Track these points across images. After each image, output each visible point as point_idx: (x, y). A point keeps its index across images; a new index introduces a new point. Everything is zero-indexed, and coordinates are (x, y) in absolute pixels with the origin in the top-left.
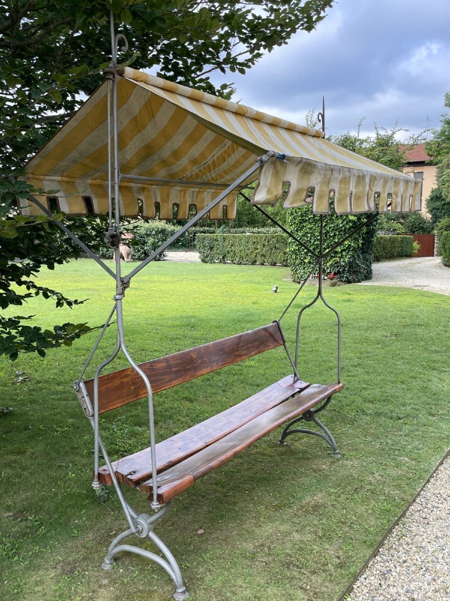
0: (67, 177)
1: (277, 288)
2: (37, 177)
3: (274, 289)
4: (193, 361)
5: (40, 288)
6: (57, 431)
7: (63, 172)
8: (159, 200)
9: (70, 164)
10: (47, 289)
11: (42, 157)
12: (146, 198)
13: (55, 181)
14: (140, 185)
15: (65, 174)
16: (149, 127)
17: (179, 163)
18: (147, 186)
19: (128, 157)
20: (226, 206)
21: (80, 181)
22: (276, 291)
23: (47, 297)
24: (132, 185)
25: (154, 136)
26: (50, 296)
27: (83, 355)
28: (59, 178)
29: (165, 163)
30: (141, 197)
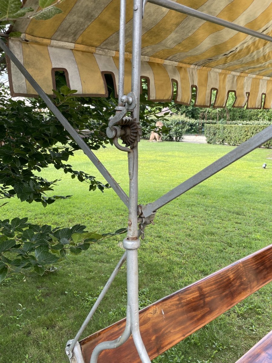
0: (82, 43)
1: (266, 165)
2: (38, 39)
3: (264, 166)
5: (76, 173)
7: (75, 34)
8: (196, 84)
9: (82, 20)
10: (81, 173)
12: (182, 79)
13: (67, 49)
14: (176, 64)
15: (80, 39)
18: (184, 65)
20: (265, 94)
21: (101, 52)
22: (265, 168)
23: (81, 180)
24: (167, 62)
26: (84, 180)
28: (72, 45)
30: (177, 78)
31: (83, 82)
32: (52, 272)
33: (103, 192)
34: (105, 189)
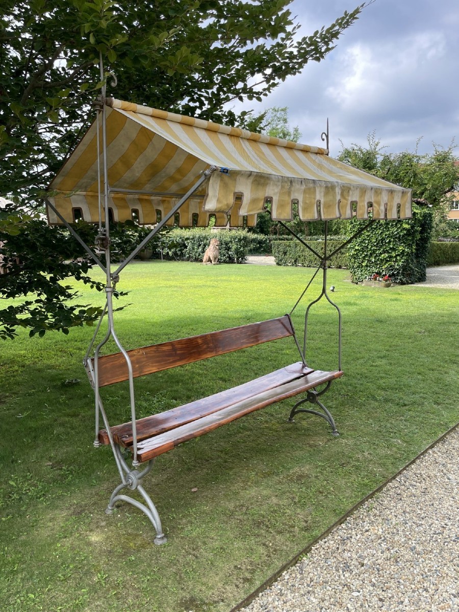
0: (91, 191)
1: (334, 288)
2: (63, 191)
3: (332, 288)
4: (199, 345)
5: (94, 283)
6: (108, 400)
7: (86, 187)
9: (90, 181)
10: (99, 284)
11: (63, 176)
12: (165, 209)
13: (81, 195)
14: (160, 198)
15: (89, 190)
16: (149, 150)
17: (185, 178)
18: (167, 199)
19: (137, 175)
22: (333, 291)
23: (99, 289)
24: (153, 198)
25: (155, 157)
26: (102, 289)
27: (152, 340)
28: (84, 193)
29: (172, 179)
30: (161, 208)
31: (92, 215)
32: (74, 383)
33: (118, 299)
34: (120, 297)
